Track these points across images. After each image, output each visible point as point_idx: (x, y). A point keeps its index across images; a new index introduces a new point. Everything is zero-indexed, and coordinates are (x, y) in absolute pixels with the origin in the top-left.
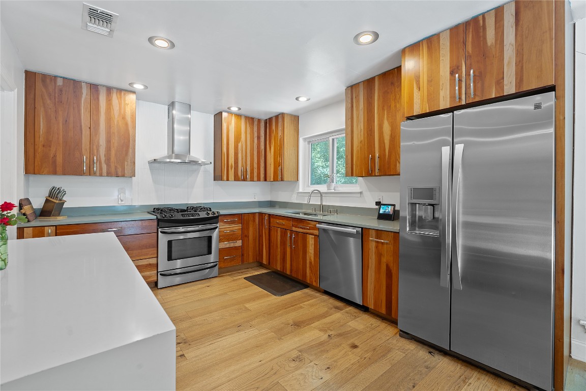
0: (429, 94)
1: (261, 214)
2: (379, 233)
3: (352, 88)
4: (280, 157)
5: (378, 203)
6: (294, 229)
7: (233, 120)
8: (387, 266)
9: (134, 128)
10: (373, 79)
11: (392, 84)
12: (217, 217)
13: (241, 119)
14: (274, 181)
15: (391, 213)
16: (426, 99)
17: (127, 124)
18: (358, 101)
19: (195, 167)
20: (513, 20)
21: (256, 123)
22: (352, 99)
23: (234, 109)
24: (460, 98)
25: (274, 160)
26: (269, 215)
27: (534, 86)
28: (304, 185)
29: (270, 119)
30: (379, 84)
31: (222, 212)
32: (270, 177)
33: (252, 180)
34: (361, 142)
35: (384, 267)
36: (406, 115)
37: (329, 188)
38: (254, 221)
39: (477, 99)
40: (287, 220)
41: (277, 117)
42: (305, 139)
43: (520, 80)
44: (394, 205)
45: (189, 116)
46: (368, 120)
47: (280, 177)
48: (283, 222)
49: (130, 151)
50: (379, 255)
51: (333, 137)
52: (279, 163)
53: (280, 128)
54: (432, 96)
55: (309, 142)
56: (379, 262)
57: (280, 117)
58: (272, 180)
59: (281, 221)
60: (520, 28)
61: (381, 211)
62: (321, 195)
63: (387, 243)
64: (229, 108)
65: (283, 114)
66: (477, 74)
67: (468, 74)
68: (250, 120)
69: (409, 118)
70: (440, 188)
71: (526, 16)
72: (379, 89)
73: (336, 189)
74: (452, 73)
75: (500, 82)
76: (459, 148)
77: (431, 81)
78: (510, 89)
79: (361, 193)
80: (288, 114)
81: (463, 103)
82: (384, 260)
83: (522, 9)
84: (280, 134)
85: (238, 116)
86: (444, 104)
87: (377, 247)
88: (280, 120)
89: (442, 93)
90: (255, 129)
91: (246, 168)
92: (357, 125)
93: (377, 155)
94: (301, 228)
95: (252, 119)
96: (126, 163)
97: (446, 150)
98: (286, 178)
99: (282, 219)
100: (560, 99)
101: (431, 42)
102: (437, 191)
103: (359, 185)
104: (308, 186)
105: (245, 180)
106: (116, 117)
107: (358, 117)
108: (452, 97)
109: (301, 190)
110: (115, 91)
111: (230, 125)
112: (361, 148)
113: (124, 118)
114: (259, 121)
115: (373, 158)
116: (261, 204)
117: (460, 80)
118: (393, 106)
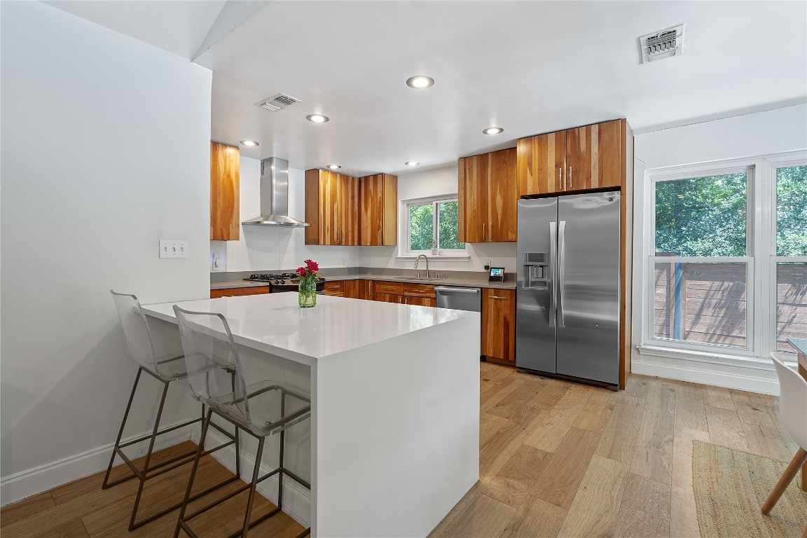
0: (539, 180)
1: (361, 281)
2: (497, 291)
3: (465, 160)
4: (380, 220)
5: (487, 267)
6: (406, 294)
7: (329, 177)
8: (505, 318)
9: (238, 187)
10: (486, 155)
11: (504, 162)
12: (323, 284)
13: (336, 177)
14: (371, 244)
15: (502, 275)
16: (537, 183)
17: (231, 183)
18: (471, 173)
19: (287, 229)
20: (597, 137)
21: (350, 182)
22: (465, 170)
23: (334, 167)
24: (562, 187)
25: (372, 222)
26: (374, 281)
27: (608, 185)
28: (403, 250)
29: (367, 178)
30: (492, 162)
31: (328, 279)
32: (367, 241)
33: (347, 244)
34: (474, 211)
35: (502, 320)
36: (521, 195)
37: (434, 253)
38: (354, 288)
39: (574, 189)
40: (398, 285)
41: (375, 176)
42: (403, 202)
43: (601, 180)
44: (504, 268)
45: (287, 172)
46: (481, 191)
47: (379, 241)
48: (394, 288)
49: (235, 211)
50: (498, 310)
51: (437, 202)
52: (379, 226)
53: (379, 189)
54: (542, 181)
55: (408, 205)
56: (497, 315)
57: (379, 177)
58: (369, 244)
59: (390, 287)
60: (601, 144)
61: (492, 274)
62: (427, 261)
63: (505, 299)
64: (328, 167)
65: (382, 174)
66: (574, 170)
67: (568, 170)
68: (345, 178)
69: (523, 197)
70: (549, 253)
71: (605, 136)
72: (492, 165)
73: (441, 253)
74: (557, 166)
75: (589, 179)
76: (562, 224)
77: (541, 170)
78: (595, 185)
79: (469, 258)
80: (387, 174)
81: (565, 190)
82: (502, 314)
83: (602, 131)
84: (380, 195)
85: (334, 174)
86: (551, 189)
87: (495, 303)
88: (379, 180)
89: (549, 181)
90: (350, 187)
91: (342, 231)
92: (471, 195)
93: (490, 224)
94: (415, 292)
95: (347, 177)
96: (231, 225)
97: (553, 225)
98: (386, 242)
99: (392, 285)
100: (623, 195)
101: (541, 138)
102: (547, 255)
103: (467, 251)
104: (407, 251)
105: (340, 244)
106: (222, 175)
107: (471, 187)
108: (557, 185)
109: (399, 256)
110: (221, 146)
111: (327, 183)
112: (474, 216)
113: (229, 176)
114: (353, 178)
115: (487, 227)
116: (351, 270)
117: (562, 173)
118: (505, 181)
